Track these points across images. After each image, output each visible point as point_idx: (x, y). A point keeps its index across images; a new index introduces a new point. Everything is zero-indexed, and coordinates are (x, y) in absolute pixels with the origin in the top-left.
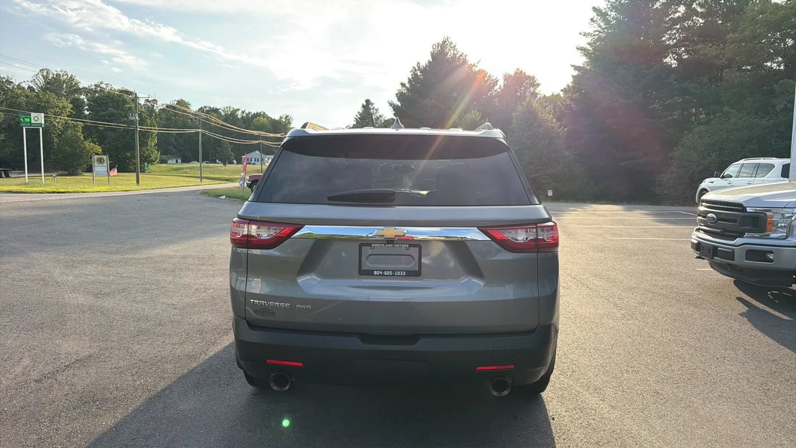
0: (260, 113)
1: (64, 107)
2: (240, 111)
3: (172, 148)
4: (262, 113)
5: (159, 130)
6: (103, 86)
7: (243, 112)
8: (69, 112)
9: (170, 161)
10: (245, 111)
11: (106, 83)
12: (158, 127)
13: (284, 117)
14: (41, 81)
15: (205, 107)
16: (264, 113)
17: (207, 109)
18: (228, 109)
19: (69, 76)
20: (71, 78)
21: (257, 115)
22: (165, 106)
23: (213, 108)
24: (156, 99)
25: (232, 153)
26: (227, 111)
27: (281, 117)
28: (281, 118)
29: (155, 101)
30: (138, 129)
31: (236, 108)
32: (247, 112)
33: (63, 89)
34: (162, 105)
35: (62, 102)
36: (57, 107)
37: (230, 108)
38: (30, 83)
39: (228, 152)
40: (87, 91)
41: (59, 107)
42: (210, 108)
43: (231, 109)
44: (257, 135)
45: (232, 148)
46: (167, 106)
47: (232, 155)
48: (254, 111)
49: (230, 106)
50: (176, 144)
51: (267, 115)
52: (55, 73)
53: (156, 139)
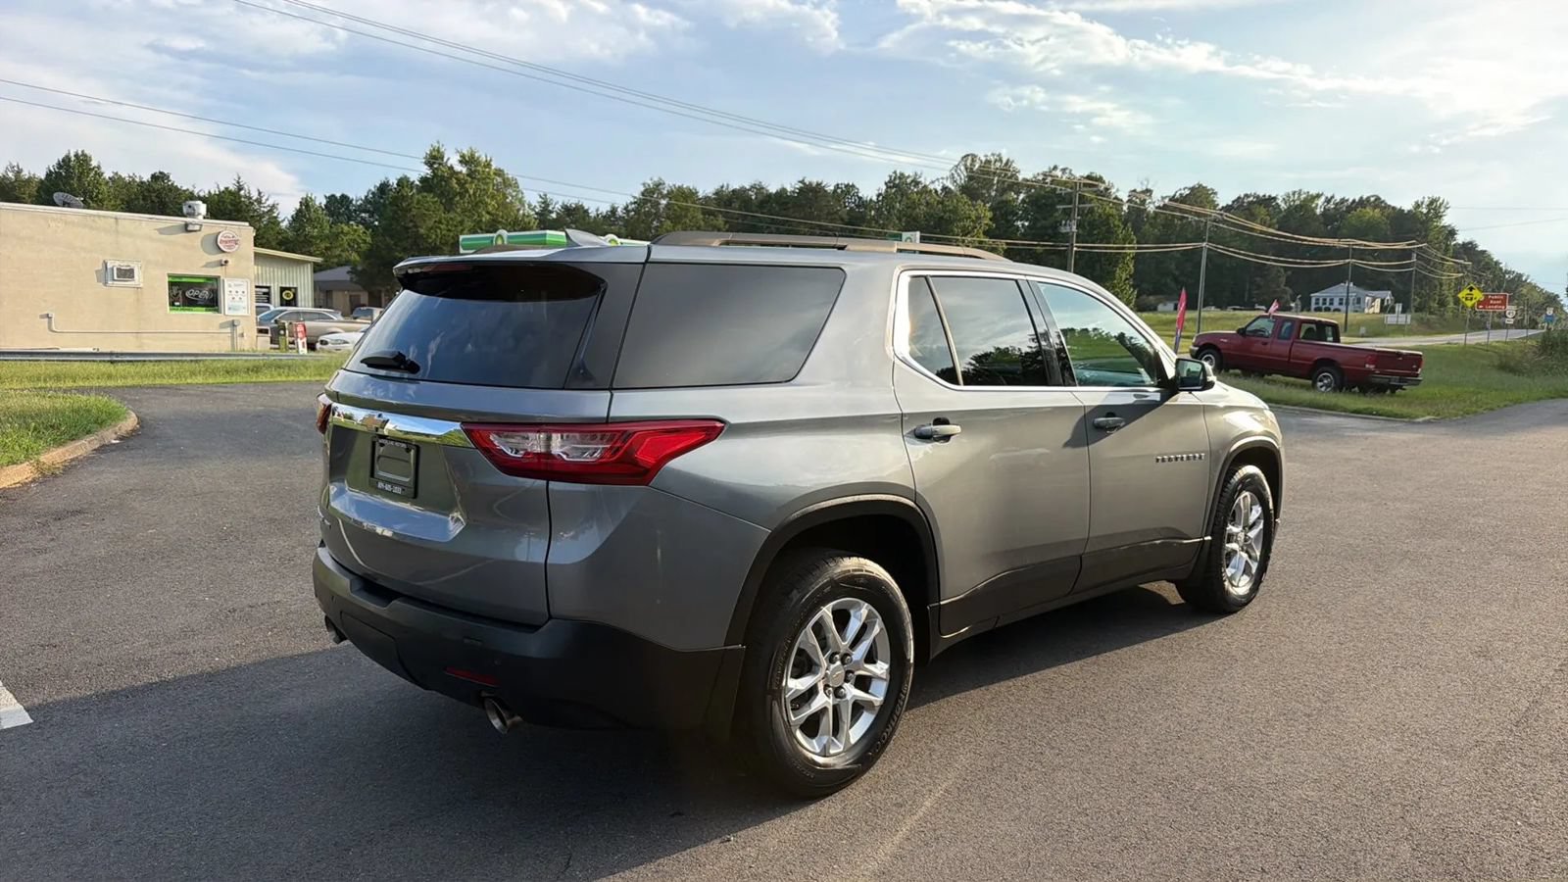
0: (1368, 198)
1: (978, 218)
2: (1323, 199)
3: (1168, 281)
4: (1372, 199)
5: (1139, 248)
6: (1058, 173)
7: (1328, 201)
8: (987, 224)
9: (1160, 307)
10: (1332, 197)
11: (1061, 167)
12: (1138, 243)
13: (1427, 201)
14: (962, 177)
15: (1247, 196)
16: (1378, 198)
17: (1251, 199)
18: (1296, 196)
19: (1004, 161)
20: (1007, 164)
21: (1362, 203)
22: (1167, 201)
23: (1264, 196)
24: (1149, 187)
25: (1287, 288)
26: (1294, 201)
27: (1417, 203)
28: (1418, 205)
29: (1148, 192)
30: (1075, 249)
31: (1313, 192)
32: (1338, 198)
33: (994, 185)
34: (1163, 198)
35: (977, 210)
36: (967, 219)
37: (1300, 194)
38: (945, 182)
39: (1279, 287)
40: (1027, 185)
41: (970, 218)
42: (1258, 197)
43: (1303, 197)
44: (1345, 248)
45: (1287, 278)
46: (1172, 199)
47: (1286, 292)
48: (1353, 195)
49: (1300, 190)
50: (1177, 273)
51: (1383, 201)
52: (983, 159)
53: (1131, 266)
